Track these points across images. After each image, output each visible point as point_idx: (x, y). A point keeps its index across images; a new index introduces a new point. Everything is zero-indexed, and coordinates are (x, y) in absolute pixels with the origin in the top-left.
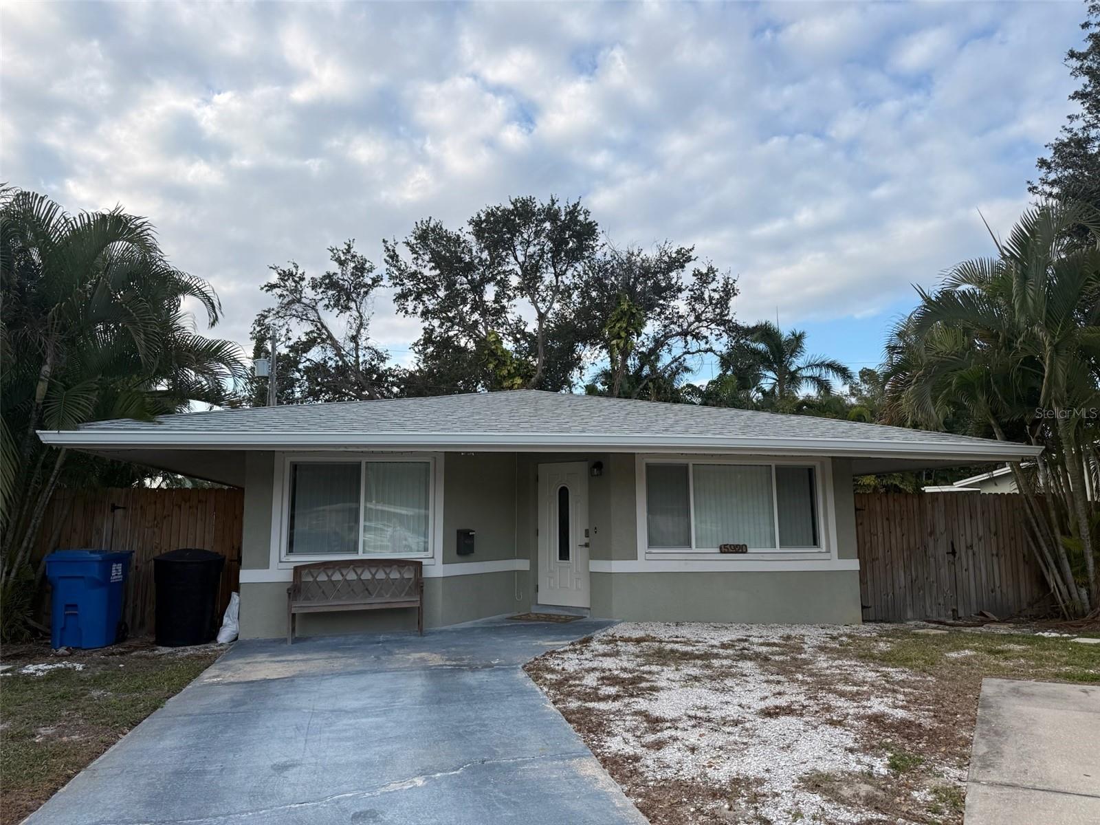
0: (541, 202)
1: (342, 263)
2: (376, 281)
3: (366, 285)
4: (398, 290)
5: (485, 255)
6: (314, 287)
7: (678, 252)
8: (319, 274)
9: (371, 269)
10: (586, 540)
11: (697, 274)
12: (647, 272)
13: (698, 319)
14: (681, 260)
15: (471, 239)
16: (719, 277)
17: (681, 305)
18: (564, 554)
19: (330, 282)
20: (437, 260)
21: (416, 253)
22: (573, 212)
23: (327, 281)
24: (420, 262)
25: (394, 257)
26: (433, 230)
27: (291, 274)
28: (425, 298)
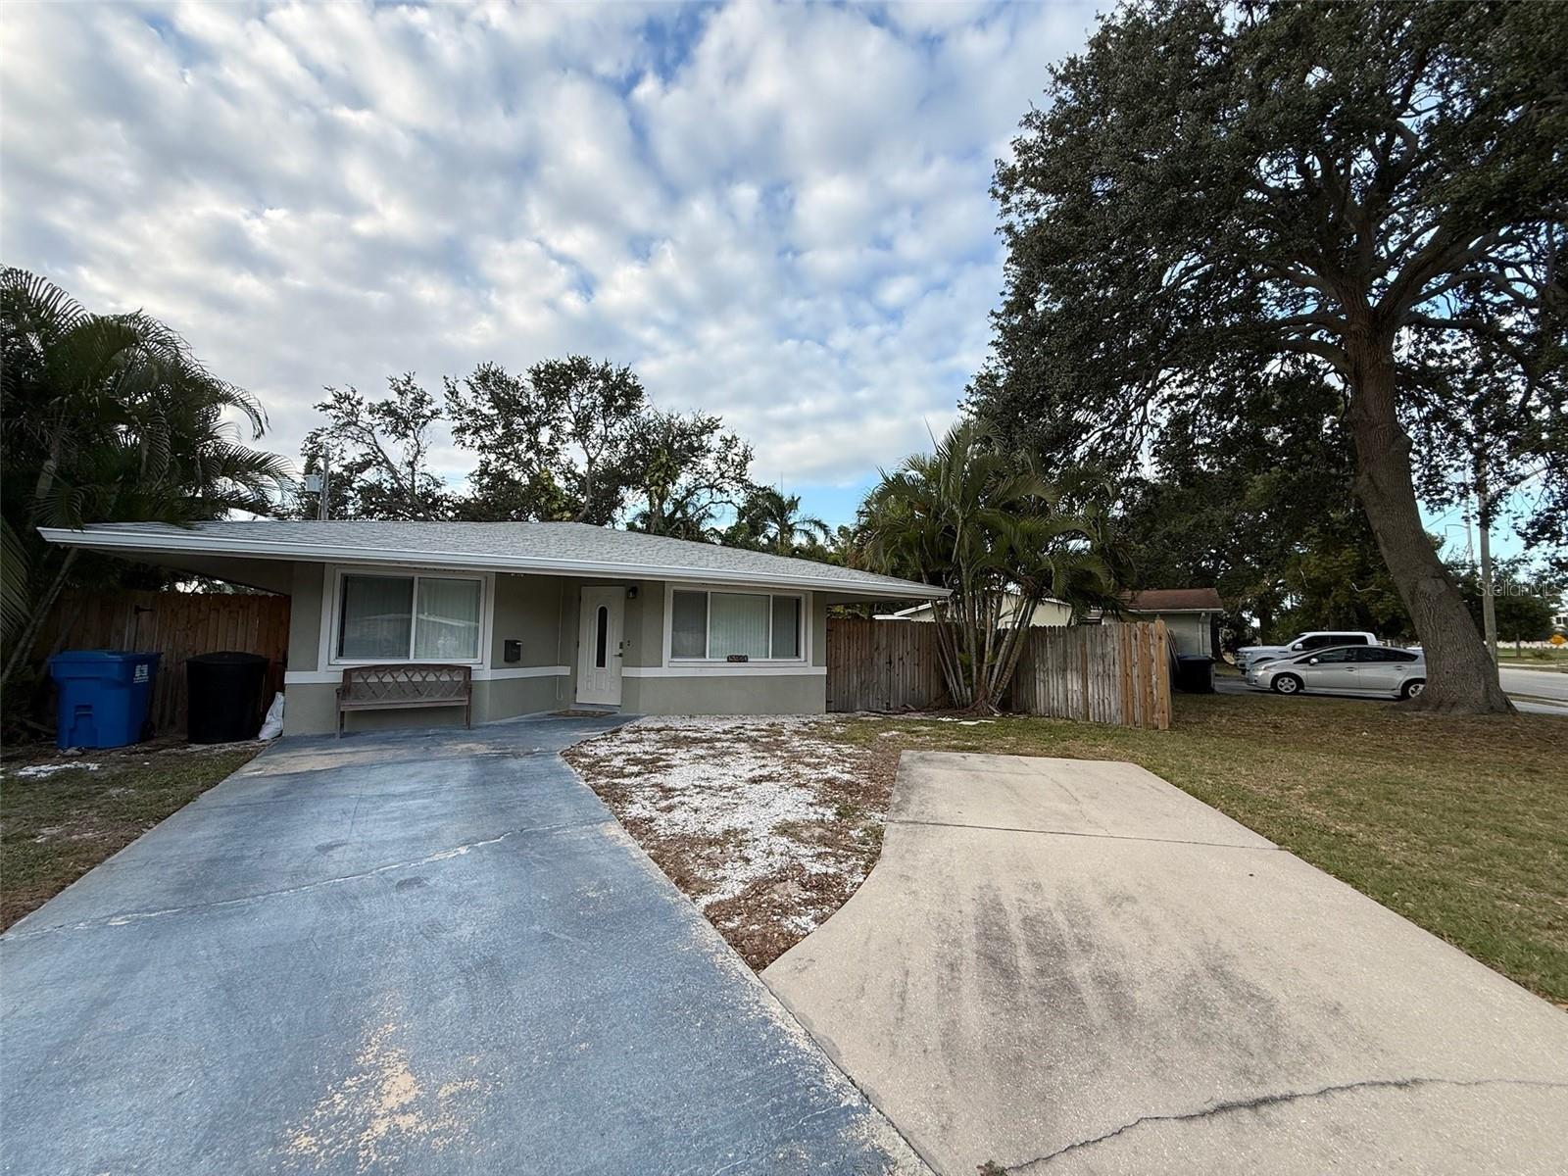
0: (596, 363)
1: (401, 393)
2: (435, 413)
3: (423, 417)
4: (457, 423)
5: (542, 401)
6: (371, 412)
7: (709, 420)
8: (377, 402)
9: (430, 403)
10: (621, 651)
11: (723, 439)
12: (683, 433)
13: (722, 476)
14: (710, 427)
15: (530, 386)
16: (740, 444)
17: (709, 463)
18: (601, 662)
19: (388, 410)
20: (496, 400)
21: (476, 391)
22: (623, 375)
23: (385, 408)
24: (479, 400)
25: (454, 393)
26: (494, 374)
27: (347, 398)
28: (483, 433)
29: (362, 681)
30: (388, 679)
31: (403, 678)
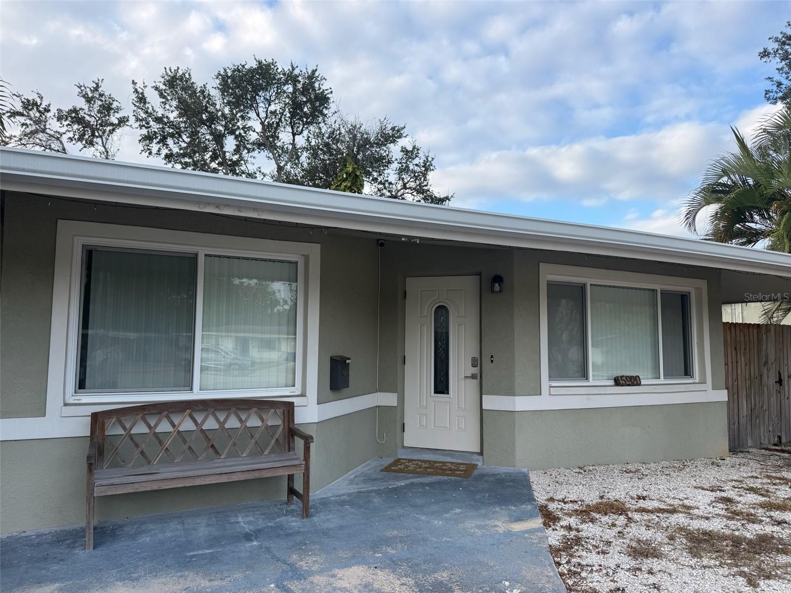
0: (283, 66)
1: (89, 100)
2: (123, 121)
3: (112, 124)
4: (144, 131)
5: (227, 110)
6: (60, 119)
7: (393, 129)
8: (66, 108)
9: (118, 110)
10: (475, 370)
11: (404, 150)
12: (366, 143)
13: (405, 187)
14: (391, 136)
15: (216, 94)
16: (421, 154)
17: (391, 174)
18: (441, 386)
20: (185, 109)
21: (164, 97)
22: (312, 77)
23: (73, 115)
24: (167, 107)
25: (142, 99)
26: (181, 79)
27: (35, 104)
28: (170, 141)
29: (121, 432)
30: (164, 427)
31: (187, 425)
